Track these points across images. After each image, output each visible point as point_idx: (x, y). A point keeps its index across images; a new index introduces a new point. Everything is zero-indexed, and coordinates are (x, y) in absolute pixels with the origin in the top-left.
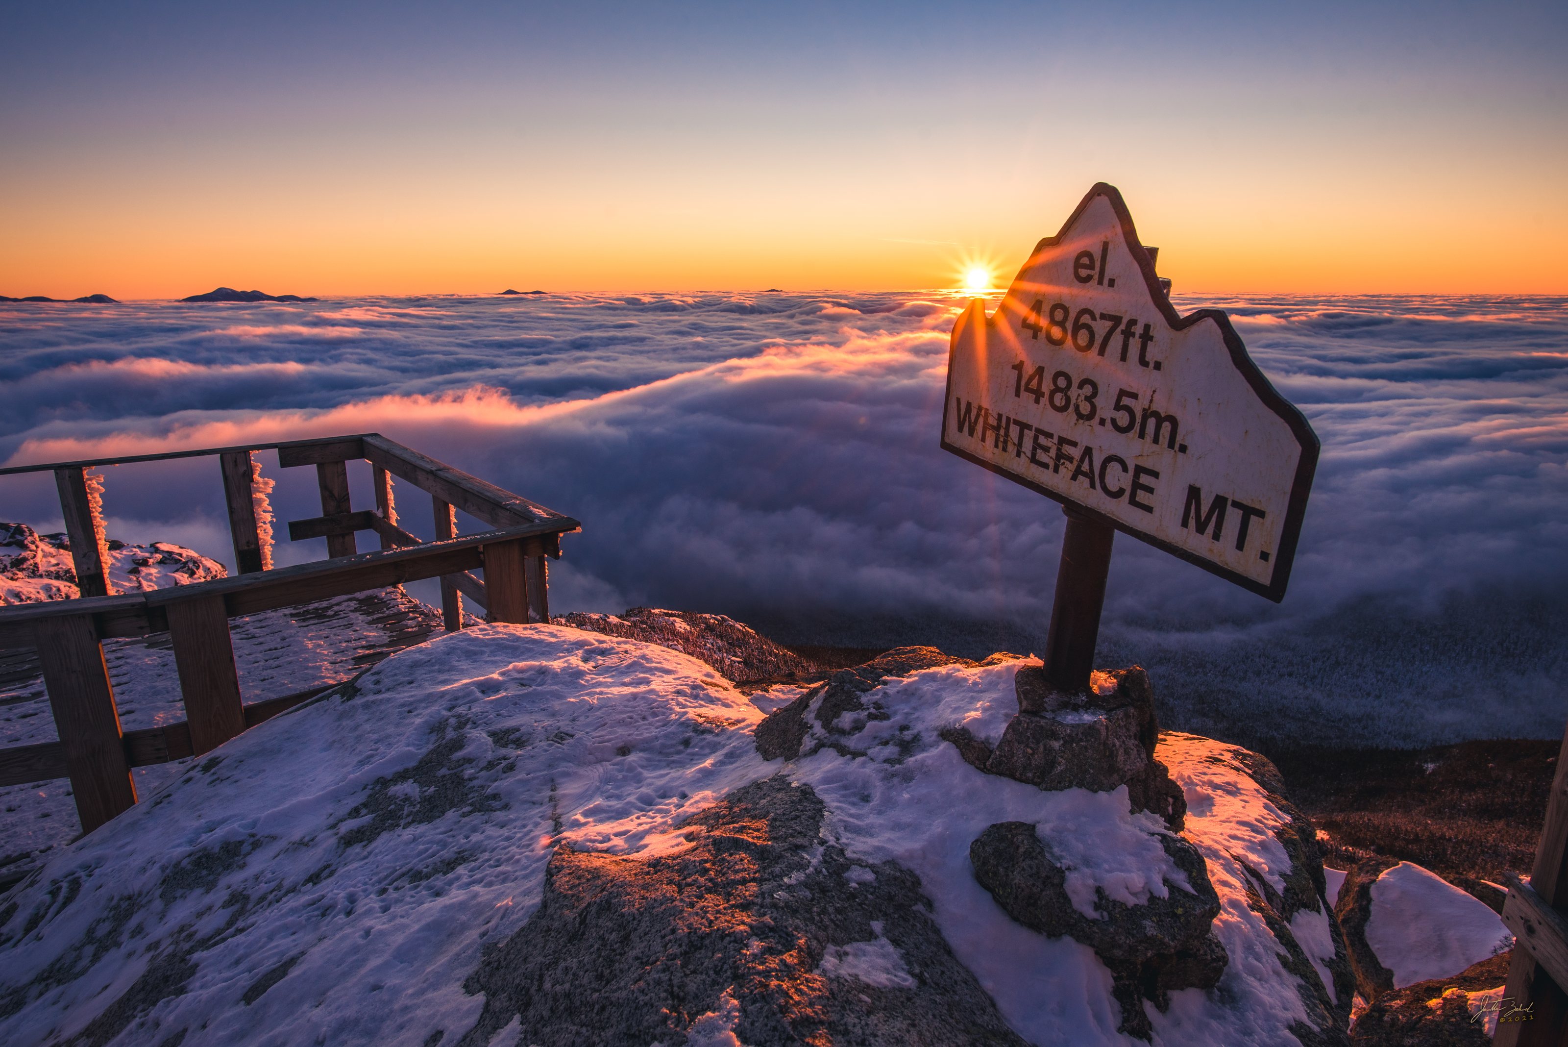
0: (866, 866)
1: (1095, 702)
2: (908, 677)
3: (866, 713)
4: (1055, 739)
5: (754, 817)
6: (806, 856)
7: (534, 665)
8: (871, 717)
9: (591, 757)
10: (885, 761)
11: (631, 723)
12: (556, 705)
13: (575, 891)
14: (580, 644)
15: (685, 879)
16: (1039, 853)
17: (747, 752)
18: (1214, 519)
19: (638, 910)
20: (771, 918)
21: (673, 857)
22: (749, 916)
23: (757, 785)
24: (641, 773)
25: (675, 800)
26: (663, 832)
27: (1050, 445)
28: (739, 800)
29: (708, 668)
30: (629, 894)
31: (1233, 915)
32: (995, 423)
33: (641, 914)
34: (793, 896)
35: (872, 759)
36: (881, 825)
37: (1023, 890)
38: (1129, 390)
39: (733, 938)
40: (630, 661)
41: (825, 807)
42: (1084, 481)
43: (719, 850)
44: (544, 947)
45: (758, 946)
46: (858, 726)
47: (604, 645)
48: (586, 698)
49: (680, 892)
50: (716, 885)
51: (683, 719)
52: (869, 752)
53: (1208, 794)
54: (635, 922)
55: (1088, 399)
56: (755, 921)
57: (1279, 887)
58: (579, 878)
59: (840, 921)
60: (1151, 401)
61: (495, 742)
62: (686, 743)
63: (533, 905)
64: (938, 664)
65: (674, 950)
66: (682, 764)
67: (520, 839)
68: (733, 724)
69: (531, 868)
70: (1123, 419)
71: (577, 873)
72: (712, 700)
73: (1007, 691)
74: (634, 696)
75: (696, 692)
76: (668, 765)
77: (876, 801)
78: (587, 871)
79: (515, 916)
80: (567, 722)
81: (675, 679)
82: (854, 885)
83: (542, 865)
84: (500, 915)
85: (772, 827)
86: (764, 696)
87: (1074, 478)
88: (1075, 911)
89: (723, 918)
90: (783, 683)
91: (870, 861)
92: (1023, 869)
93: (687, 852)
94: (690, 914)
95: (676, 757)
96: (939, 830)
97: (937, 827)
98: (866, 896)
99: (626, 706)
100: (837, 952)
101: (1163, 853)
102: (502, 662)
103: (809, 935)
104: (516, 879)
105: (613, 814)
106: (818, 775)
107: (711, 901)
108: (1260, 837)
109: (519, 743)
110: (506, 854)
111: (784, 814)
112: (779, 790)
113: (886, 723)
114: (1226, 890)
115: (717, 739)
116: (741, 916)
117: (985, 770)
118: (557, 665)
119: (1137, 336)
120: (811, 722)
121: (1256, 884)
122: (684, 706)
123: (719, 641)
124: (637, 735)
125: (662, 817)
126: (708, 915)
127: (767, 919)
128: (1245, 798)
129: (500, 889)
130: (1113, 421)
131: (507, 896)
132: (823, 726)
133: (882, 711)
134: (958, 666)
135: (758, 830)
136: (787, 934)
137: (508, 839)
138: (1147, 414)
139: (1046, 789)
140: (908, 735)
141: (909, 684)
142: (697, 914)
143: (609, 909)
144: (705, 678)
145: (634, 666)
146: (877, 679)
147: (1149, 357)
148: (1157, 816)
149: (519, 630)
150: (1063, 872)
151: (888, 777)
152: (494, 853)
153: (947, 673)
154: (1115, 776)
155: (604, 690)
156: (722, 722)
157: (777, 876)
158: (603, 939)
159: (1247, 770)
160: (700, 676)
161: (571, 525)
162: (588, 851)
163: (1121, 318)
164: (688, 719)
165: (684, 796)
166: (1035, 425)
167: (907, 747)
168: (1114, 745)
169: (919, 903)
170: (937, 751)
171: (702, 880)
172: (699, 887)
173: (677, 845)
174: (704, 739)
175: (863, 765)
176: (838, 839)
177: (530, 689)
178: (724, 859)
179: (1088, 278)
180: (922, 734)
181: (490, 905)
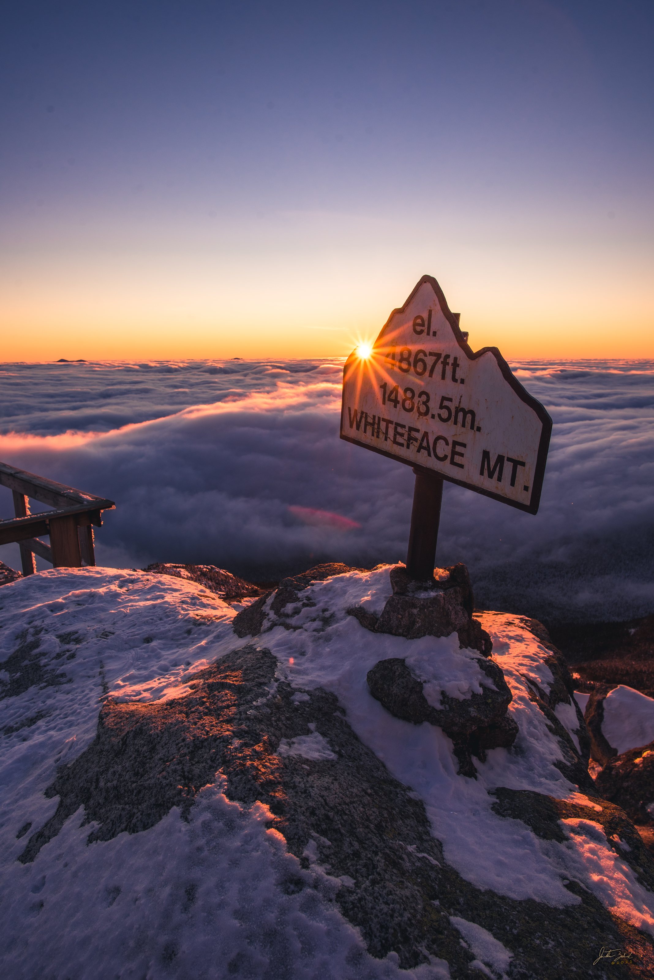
0: (304, 692)
1: (437, 585)
2: (326, 581)
3: (301, 603)
4: (415, 608)
5: (233, 670)
6: (266, 689)
7: (86, 592)
8: (305, 605)
9: (126, 645)
10: (314, 631)
11: (152, 623)
12: (102, 615)
13: (118, 726)
14: (117, 577)
15: (190, 709)
16: (407, 674)
17: (228, 634)
18: (498, 469)
19: (160, 731)
20: (245, 726)
21: (182, 698)
22: (232, 726)
23: (235, 652)
24: (160, 653)
25: (183, 667)
26: (176, 686)
27: (404, 432)
28: (224, 662)
29: (202, 587)
30: (154, 723)
31: (521, 705)
32: (371, 421)
33: (162, 733)
34: (259, 712)
35: (306, 630)
36: (312, 668)
37: (399, 697)
38: (447, 396)
39: (222, 740)
40: (150, 586)
41: (278, 660)
42: (424, 452)
43: (212, 690)
44: (99, 762)
45: (238, 743)
46: (297, 611)
47: (133, 577)
48: (122, 609)
49: (187, 717)
50: (210, 710)
51: (186, 618)
52: (304, 626)
53: (506, 642)
54: (159, 738)
55: (425, 403)
56: (236, 728)
57: (547, 690)
58: (121, 718)
59: (289, 724)
60: (460, 402)
61: (61, 641)
62: (189, 632)
63: (90, 738)
64: (345, 572)
65: (186, 751)
66: (186, 645)
67: (80, 699)
68: (219, 618)
69: (88, 716)
70: (445, 414)
71: (119, 715)
72: (205, 606)
73: (386, 583)
74: (154, 606)
75: (194, 601)
76: (177, 647)
77: (309, 655)
78: (126, 713)
79: (79, 747)
80: (110, 625)
81: (180, 594)
82: (297, 703)
83: (96, 713)
84: (68, 748)
85: (245, 674)
86: (239, 605)
87: (419, 451)
88: (430, 706)
89: (215, 729)
90: (250, 597)
91: (307, 689)
92: (399, 684)
93: (190, 694)
94: (194, 729)
95: (182, 641)
96: (348, 668)
97: (347, 666)
98: (304, 709)
99: (149, 613)
100: (287, 742)
101: (479, 669)
102: (64, 592)
103: (270, 734)
104: (79, 724)
105: (142, 679)
106: (273, 642)
107: (207, 720)
108: (536, 664)
109: (78, 641)
110: (71, 710)
111: (252, 666)
112: (248, 653)
113: (313, 608)
114: (517, 692)
115: (208, 628)
116: (225, 726)
117: (374, 630)
118: (102, 590)
119: (450, 364)
120: (267, 612)
121: (534, 689)
122: (187, 610)
123: (210, 582)
124: (157, 630)
125: (174, 678)
126: (206, 728)
127: (243, 727)
128: (527, 643)
129: (67, 731)
130: (439, 415)
131: (73, 735)
132: (275, 614)
133: (311, 601)
134: (356, 572)
135: (236, 677)
136: (256, 735)
137: (72, 700)
138: (459, 410)
139: (410, 639)
140: (327, 614)
141: (327, 584)
142: (199, 728)
143: (141, 733)
144: (200, 593)
145: (154, 588)
146: (307, 583)
147: (457, 377)
148: (476, 650)
149: (75, 571)
150: (422, 684)
151: (316, 640)
152: (63, 710)
153: (350, 576)
154: (450, 627)
155: (135, 604)
156: (211, 618)
157: (249, 701)
158: (138, 751)
159: (528, 628)
160: (196, 592)
161: (108, 504)
162: (126, 702)
163: (441, 354)
164: (190, 618)
165: (189, 664)
166: (395, 421)
167: (327, 621)
168: (449, 609)
169: (338, 711)
170: (345, 622)
171: (201, 708)
172: (199, 713)
173: (185, 692)
174: (201, 629)
175: (301, 634)
176: (286, 678)
177: (84, 607)
178: (215, 695)
179: (421, 332)
180: (336, 613)
181: (60, 742)
